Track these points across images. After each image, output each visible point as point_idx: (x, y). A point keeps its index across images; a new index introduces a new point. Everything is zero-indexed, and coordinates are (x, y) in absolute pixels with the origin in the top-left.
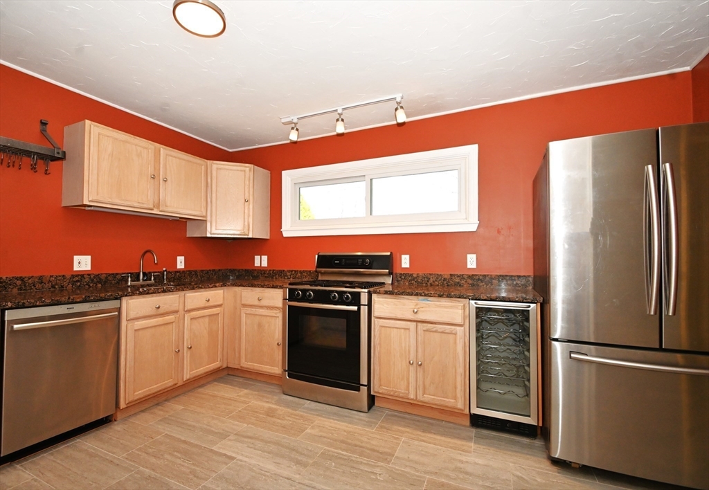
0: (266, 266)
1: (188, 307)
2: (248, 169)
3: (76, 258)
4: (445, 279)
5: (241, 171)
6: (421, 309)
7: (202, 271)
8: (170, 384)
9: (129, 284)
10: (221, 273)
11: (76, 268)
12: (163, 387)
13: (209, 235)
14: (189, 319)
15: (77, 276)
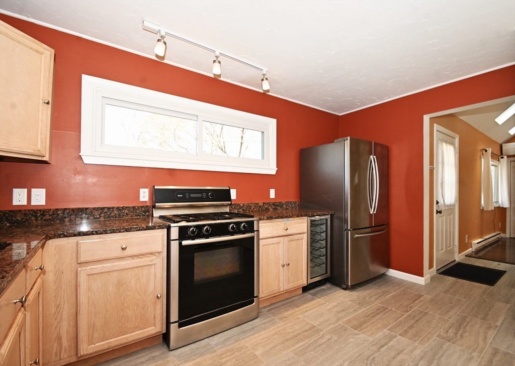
0: (42, 204)
4: (260, 207)
6: (288, 227)
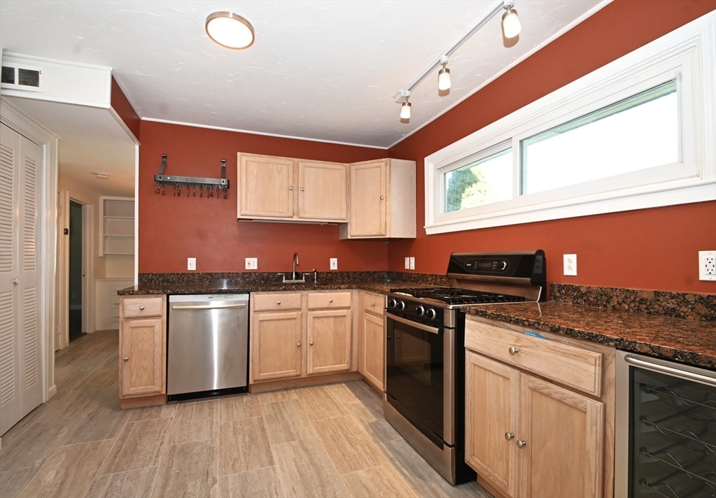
0: (414, 269)
1: (311, 306)
2: (383, 164)
3: (247, 260)
4: (642, 301)
5: (377, 167)
6: (524, 349)
7: (355, 273)
8: (293, 374)
9: (284, 281)
10: (376, 275)
11: (247, 267)
12: (286, 375)
13: (349, 237)
14: (312, 318)
15: (246, 273)
